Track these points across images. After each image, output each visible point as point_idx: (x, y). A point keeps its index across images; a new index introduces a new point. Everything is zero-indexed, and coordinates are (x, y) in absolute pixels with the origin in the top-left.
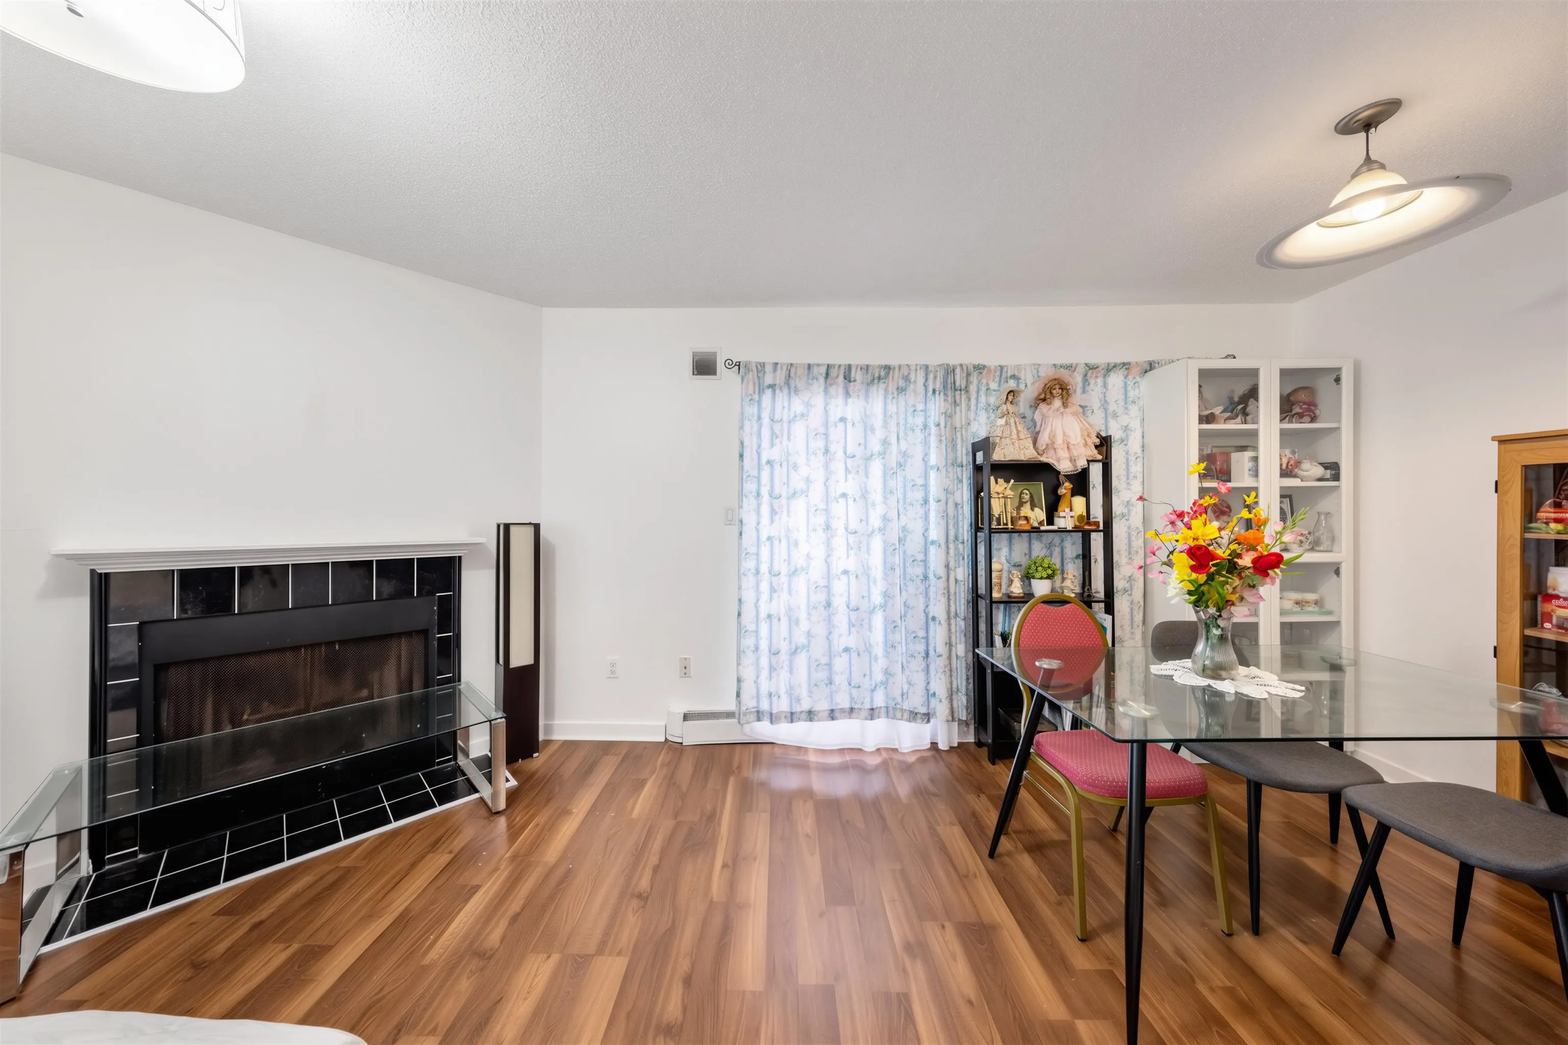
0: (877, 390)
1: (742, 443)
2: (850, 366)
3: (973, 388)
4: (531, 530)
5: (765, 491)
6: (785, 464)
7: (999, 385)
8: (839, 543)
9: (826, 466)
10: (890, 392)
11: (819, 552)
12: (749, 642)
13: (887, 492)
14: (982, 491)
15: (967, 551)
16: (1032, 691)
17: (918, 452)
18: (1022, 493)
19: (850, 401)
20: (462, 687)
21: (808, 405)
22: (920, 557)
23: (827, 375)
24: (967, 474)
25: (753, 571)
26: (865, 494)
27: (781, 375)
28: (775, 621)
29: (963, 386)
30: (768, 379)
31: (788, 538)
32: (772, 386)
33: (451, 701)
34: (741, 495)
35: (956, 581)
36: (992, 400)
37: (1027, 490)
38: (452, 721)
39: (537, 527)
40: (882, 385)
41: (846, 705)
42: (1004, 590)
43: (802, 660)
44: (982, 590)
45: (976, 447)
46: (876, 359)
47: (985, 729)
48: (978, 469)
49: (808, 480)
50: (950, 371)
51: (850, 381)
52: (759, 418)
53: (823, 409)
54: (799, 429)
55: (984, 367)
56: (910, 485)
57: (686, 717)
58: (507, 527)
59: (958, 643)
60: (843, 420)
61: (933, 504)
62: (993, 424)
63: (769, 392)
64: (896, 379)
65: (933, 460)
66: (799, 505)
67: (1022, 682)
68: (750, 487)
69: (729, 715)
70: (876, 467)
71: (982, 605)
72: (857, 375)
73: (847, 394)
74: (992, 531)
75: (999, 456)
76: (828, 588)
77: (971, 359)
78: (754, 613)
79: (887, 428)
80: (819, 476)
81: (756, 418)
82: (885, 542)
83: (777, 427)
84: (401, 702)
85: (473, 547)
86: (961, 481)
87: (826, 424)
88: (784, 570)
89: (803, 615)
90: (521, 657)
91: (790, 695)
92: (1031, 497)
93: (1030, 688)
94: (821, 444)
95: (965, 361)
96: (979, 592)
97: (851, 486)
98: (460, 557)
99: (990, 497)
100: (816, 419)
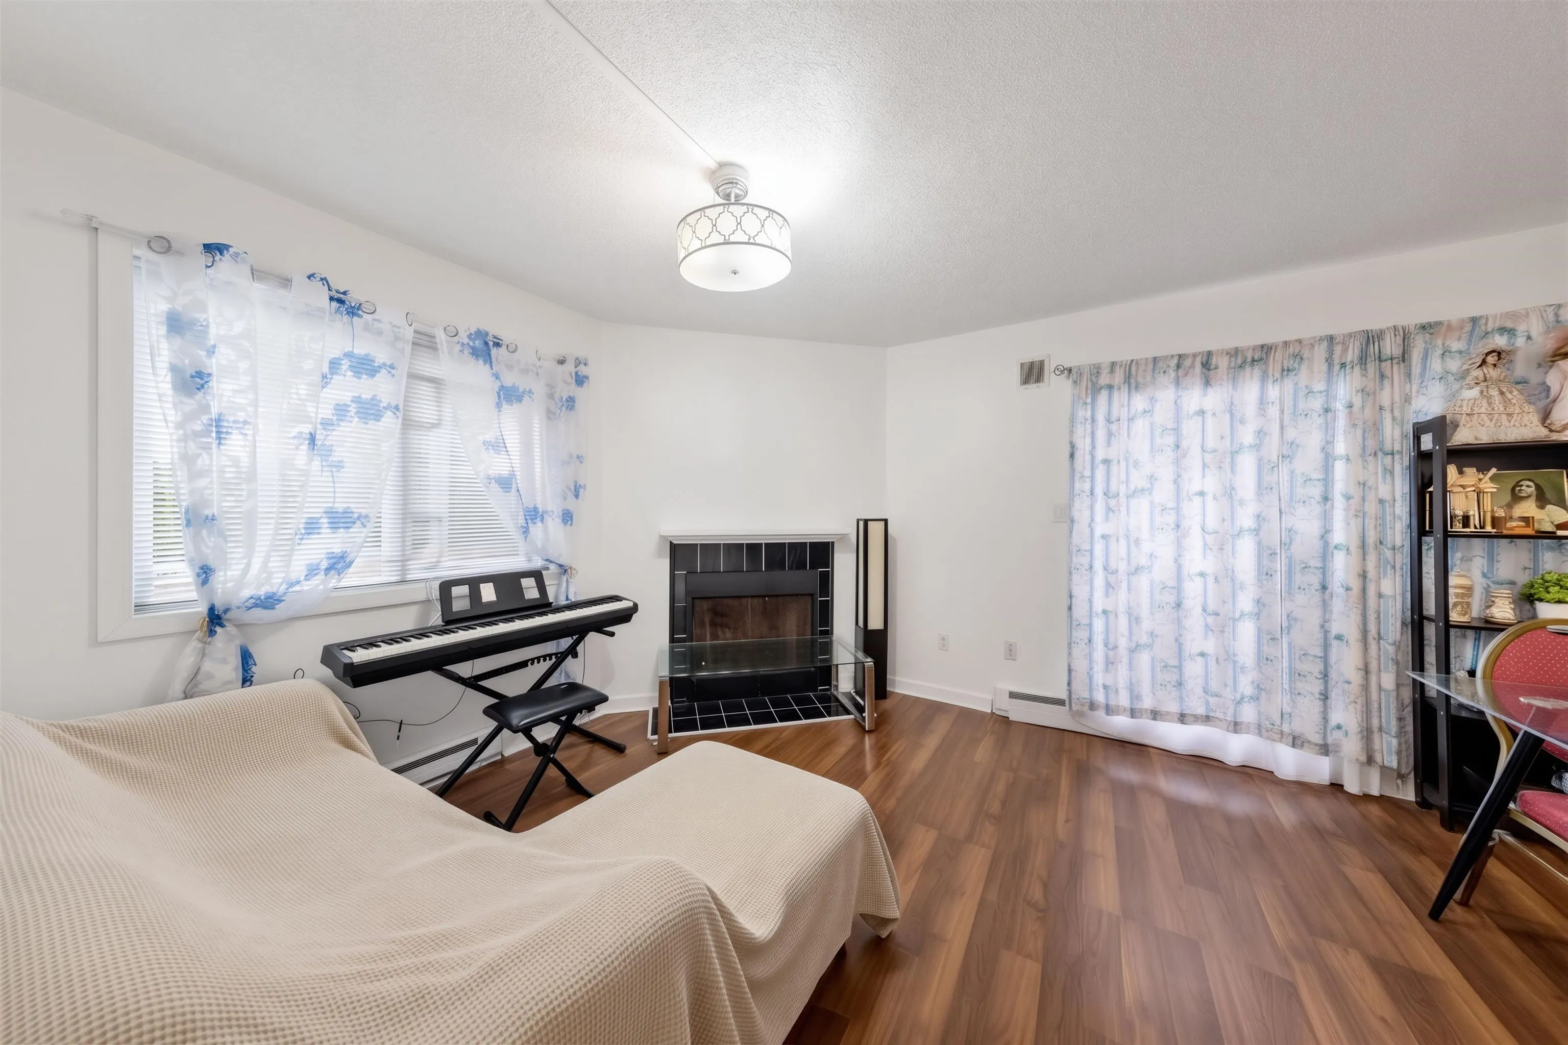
0: (1252, 373)
1: (1073, 446)
2: (1210, 354)
3: (1416, 356)
4: (883, 523)
5: (1099, 490)
6: (1123, 463)
7: (1469, 345)
8: (1195, 541)
9: (1177, 462)
10: (1270, 376)
11: (1166, 553)
12: (1080, 635)
13: (1262, 489)
14: (1430, 484)
15: (1403, 559)
16: (1514, 733)
17: (1313, 441)
18: (1517, 484)
19: (1210, 391)
20: (835, 637)
21: (1152, 400)
22: (1316, 563)
23: (1178, 366)
24: (1401, 466)
25: (1087, 567)
26: (1229, 492)
27: (1119, 376)
28: (1112, 617)
29: (1397, 352)
30: (1104, 380)
31: (1127, 537)
32: (1110, 387)
33: (827, 648)
34: (1072, 494)
35: (1380, 596)
36: (1454, 365)
37: (1530, 480)
38: (830, 660)
39: (886, 521)
40: (1257, 371)
41: (1201, 711)
42: (1475, 612)
43: (1144, 658)
44: (1430, 607)
45: (1419, 430)
46: (1248, 340)
47: (1436, 786)
48: (1424, 457)
49: (1152, 478)
50: (1371, 338)
51: (1209, 370)
52: (1093, 420)
53: (1173, 401)
54: (1141, 426)
55: (1439, 324)
56: (1301, 480)
57: (1013, 695)
58: (866, 522)
59: (1382, 669)
60: (1202, 413)
61: (1339, 503)
62: (1452, 397)
63: (1104, 393)
64: (1277, 360)
65: (1341, 447)
66: (1142, 505)
67: (1494, 717)
68: (1082, 486)
69: (1060, 702)
70: (1247, 463)
71: (1430, 631)
72: (1223, 362)
73: (1207, 383)
74: (1446, 535)
75: (1462, 437)
76: (1179, 589)
77: (1412, 318)
78: (1087, 608)
79: (1265, 417)
80: (1166, 474)
81: (1089, 421)
82: (1259, 544)
83: (1114, 427)
84: (798, 641)
85: (843, 537)
86: (1392, 473)
87: (1178, 419)
88: (1123, 567)
89: (1144, 613)
90: (875, 623)
91: (1131, 691)
92: (1538, 487)
93: (1506, 724)
94: (1170, 440)
95: (1401, 322)
96: (1425, 613)
97: (1211, 484)
98: (833, 543)
99: (1445, 491)
100: (1163, 412)
